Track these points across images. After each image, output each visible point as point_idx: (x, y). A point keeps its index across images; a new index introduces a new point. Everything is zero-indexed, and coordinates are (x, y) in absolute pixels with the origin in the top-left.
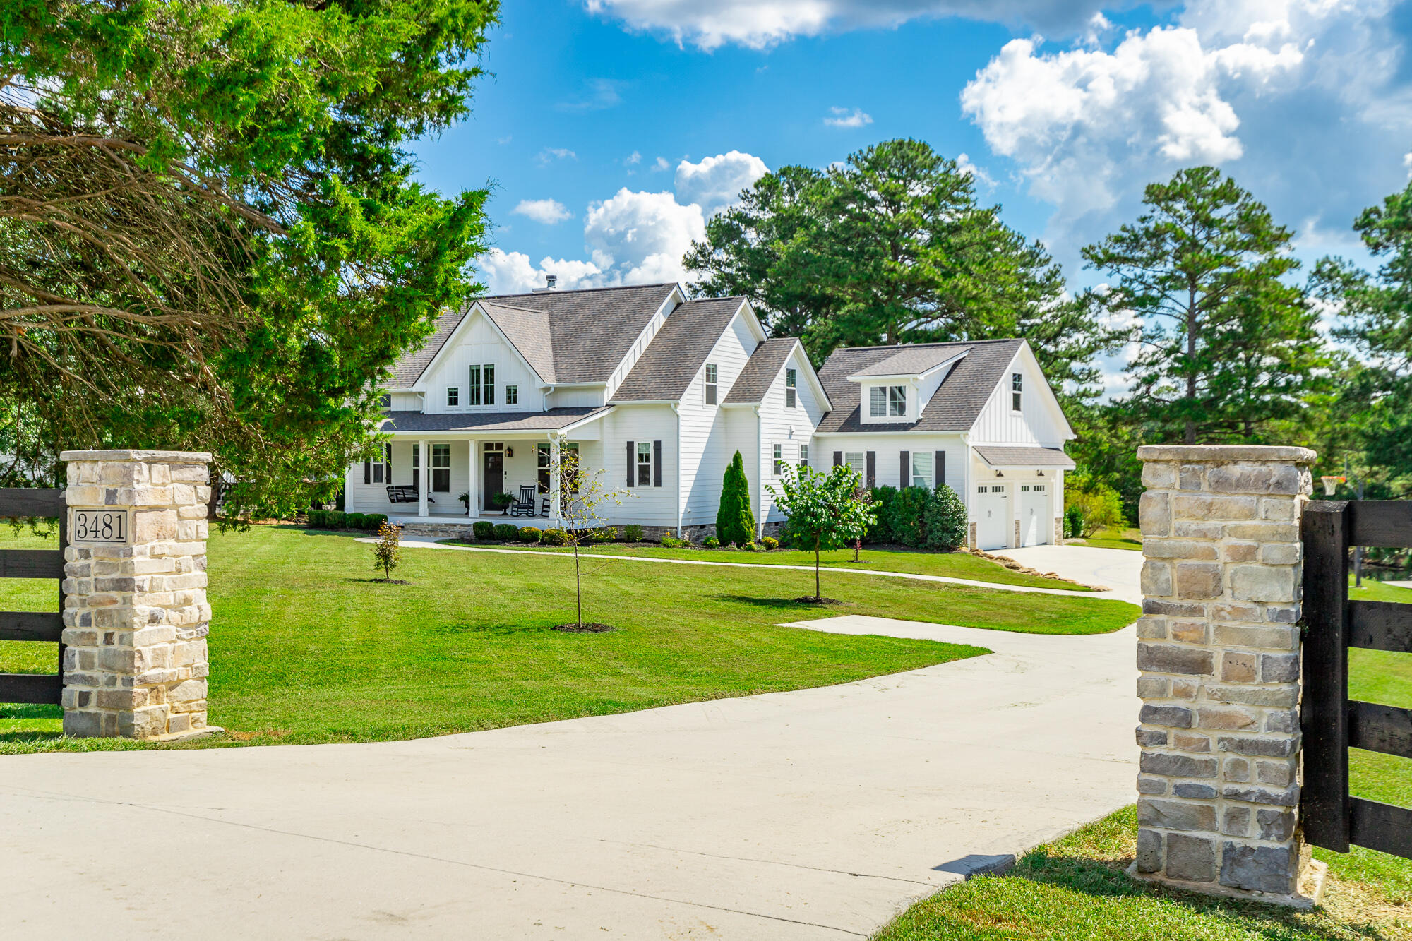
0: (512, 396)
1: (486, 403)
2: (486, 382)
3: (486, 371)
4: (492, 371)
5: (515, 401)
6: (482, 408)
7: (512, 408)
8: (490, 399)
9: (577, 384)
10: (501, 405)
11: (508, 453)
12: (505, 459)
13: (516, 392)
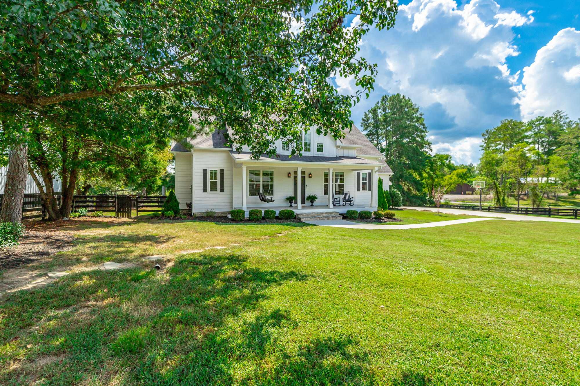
0: (320, 148)
1: (305, 151)
2: (305, 140)
5: (322, 151)
6: (304, 153)
7: (320, 154)
8: (308, 150)
9: (349, 145)
10: (314, 152)
11: (310, 176)
12: (307, 179)
13: (322, 146)
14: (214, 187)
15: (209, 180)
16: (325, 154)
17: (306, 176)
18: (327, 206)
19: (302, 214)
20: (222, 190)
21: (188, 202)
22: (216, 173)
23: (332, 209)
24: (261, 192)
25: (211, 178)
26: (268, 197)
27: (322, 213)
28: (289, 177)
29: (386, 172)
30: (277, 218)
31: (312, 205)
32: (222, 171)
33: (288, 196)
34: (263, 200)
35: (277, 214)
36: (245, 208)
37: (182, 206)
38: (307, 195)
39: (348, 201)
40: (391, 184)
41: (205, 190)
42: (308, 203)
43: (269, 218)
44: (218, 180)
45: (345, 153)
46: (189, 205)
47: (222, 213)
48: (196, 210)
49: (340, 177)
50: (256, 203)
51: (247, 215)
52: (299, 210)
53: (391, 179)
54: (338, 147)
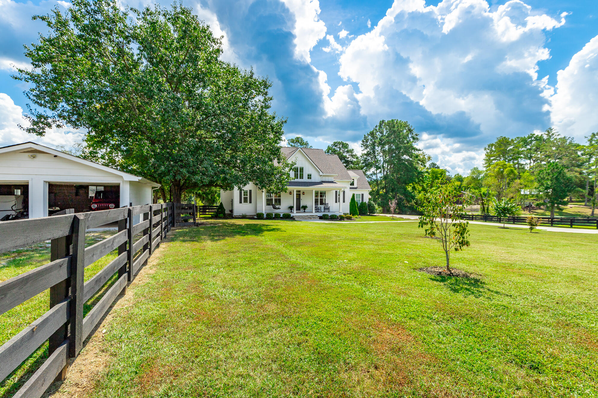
0: (309, 176)
1: (300, 178)
2: (300, 172)
3: (300, 169)
4: (303, 169)
5: (311, 178)
6: (299, 180)
7: (309, 180)
8: (302, 177)
9: (328, 174)
10: (305, 179)
11: (303, 193)
12: (302, 195)
13: (311, 175)
14: (246, 200)
15: (243, 196)
16: (313, 180)
17: (301, 193)
18: (312, 212)
19: (296, 216)
20: (250, 202)
21: (231, 209)
22: (247, 192)
23: (314, 214)
24: (274, 203)
25: (244, 195)
26: (277, 206)
27: (308, 216)
28: (290, 194)
29: (366, 188)
30: (281, 218)
31: (304, 211)
32: (250, 191)
33: (290, 206)
34: (275, 208)
35: (281, 216)
36: (264, 212)
37: (227, 212)
38: (301, 206)
39: (327, 209)
40: (371, 197)
41: (241, 202)
42: (302, 210)
43: (277, 218)
44: (248, 197)
45: (327, 179)
46: (232, 211)
47: (250, 215)
48: (235, 213)
49: (323, 194)
50: (271, 210)
51: (265, 216)
52: (295, 214)
53: (370, 194)
54: (321, 176)
